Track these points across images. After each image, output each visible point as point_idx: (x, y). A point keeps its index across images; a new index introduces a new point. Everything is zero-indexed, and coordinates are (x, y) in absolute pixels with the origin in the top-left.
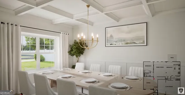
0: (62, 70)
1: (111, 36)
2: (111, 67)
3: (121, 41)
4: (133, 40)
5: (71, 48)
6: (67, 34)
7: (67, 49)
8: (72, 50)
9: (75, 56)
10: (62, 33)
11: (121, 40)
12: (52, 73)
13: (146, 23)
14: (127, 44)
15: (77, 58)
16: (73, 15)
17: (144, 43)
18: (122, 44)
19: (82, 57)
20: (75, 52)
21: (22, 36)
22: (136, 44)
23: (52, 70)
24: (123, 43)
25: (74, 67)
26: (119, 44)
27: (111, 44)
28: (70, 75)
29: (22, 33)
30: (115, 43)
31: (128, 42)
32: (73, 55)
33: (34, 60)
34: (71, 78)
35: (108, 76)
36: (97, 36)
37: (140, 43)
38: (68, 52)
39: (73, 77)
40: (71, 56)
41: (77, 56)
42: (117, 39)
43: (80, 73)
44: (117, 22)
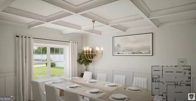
0: (70, 79)
1: (118, 45)
2: (116, 77)
3: (128, 51)
4: (139, 51)
5: (80, 57)
6: (76, 43)
7: (76, 57)
8: (80, 59)
9: (83, 65)
10: (71, 42)
11: (128, 49)
12: (61, 83)
13: (152, 33)
14: (133, 53)
15: (86, 66)
16: (81, 26)
17: (150, 54)
18: (129, 54)
19: (90, 66)
20: (84, 60)
21: (34, 47)
22: (142, 53)
23: (61, 79)
24: (130, 52)
25: (82, 75)
26: (126, 54)
27: (118, 54)
28: (77, 85)
29: (34, 44)
30: (122, 52)
31: (135, 51)
32: (82, 63)
33: (45, 65)
34: (78, 87)
35: (111, 86)
36: (102, 49)
37: (146, 53)
38: (77, 61)
39: (80, 87)
40: (80, 64)
41: (85, 65)
42: (124, 49)
43: (87, 83)
44: (124, 32)
